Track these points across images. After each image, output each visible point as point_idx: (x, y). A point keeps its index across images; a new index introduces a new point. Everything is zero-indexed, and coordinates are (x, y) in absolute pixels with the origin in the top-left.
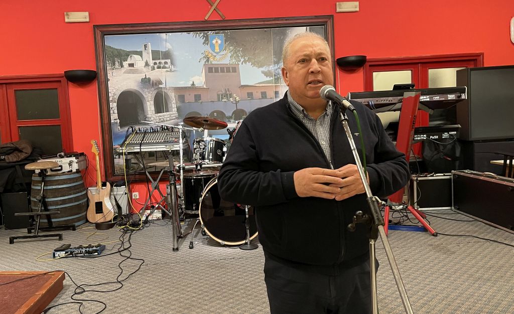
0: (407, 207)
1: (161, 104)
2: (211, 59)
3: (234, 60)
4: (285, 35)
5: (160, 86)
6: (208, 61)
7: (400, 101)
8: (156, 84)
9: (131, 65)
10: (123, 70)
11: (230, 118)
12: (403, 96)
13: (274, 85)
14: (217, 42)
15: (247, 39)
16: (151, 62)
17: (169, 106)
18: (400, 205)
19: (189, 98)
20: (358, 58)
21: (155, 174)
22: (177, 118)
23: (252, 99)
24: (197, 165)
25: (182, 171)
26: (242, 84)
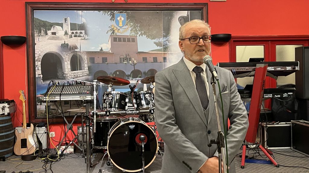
0: (258, 146)
1: (76, 64)
2: (116, 32)
3: (133, 33)
4: (172, 16)
5: (76, 50)
6: (113, 33)
7: (254, 70)
8: (72, 48)
9: (54, 33)
10: (47, 37)
11: (129, 76)
12: (256, 66)
13: (163, 52)
14: (121, 19)
15: (144, 18)
16: (70, 32)
17: (82, 65)
18: (254, 145)
19: (98, 60)
20: (225, 36)
21: (70, 118)
22: (88, 75)
23: (146, 62)
24: (106, 112)
25: (95, 116)
26: (139, 51)
